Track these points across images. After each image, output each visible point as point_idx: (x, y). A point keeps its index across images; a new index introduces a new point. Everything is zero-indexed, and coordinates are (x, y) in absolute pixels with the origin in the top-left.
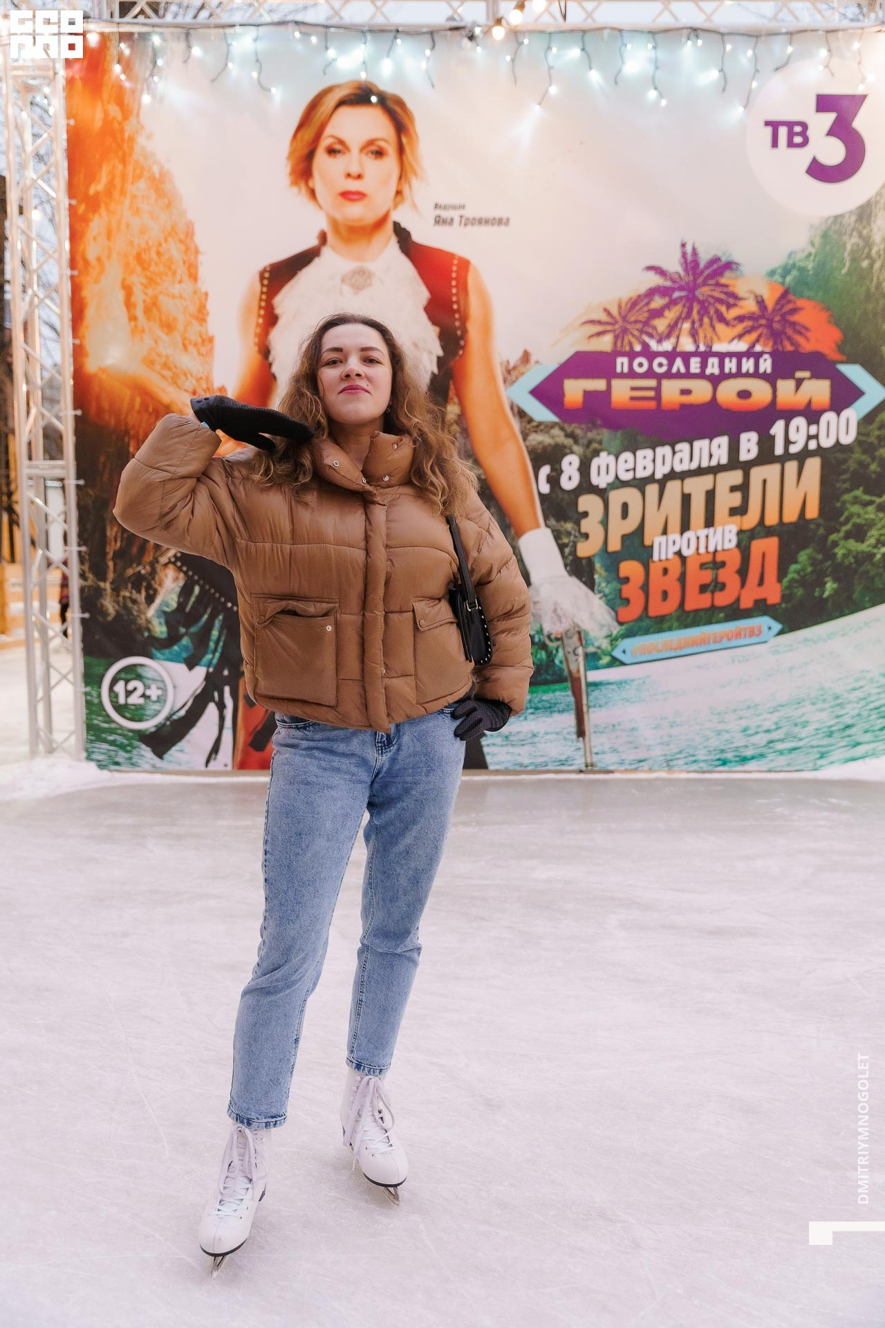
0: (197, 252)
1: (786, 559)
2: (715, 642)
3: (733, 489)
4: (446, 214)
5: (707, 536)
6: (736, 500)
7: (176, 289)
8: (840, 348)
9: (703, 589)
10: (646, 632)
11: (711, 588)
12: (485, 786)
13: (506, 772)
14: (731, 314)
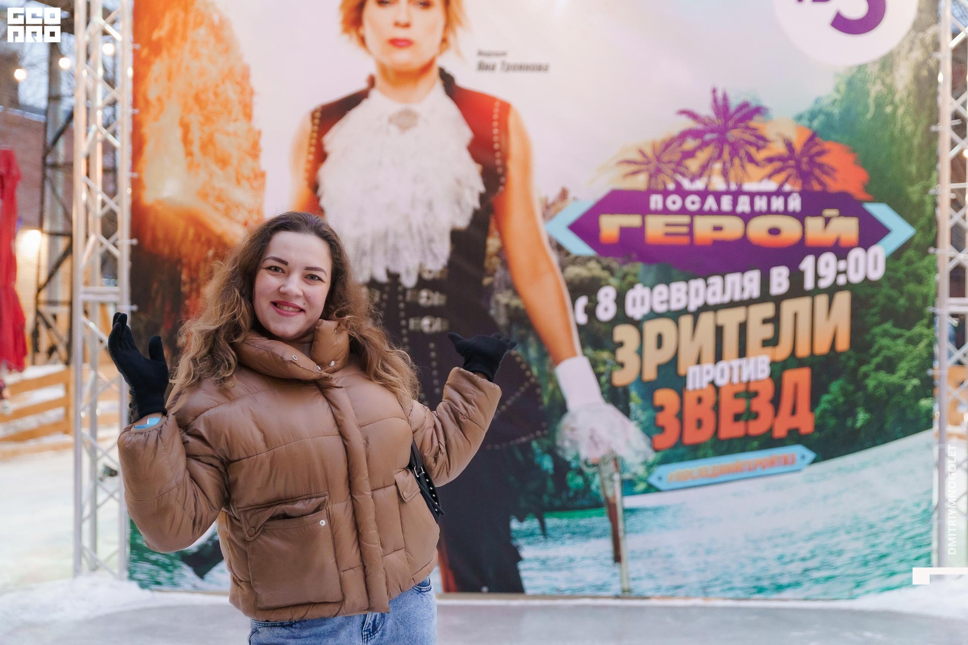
0: (252, 93)
1: (817, 390)
2: (750, 469)
3: (765, 321)
4: (488, 61)
5: (740, 367)
6: (768, 331)
7: (231, 127)
8: (866, 188)
9: (737, 417)
10: (681, 459)
11: (744, 418)
12: (522, 610)
13: (543, 596)
14: (761, 156)
